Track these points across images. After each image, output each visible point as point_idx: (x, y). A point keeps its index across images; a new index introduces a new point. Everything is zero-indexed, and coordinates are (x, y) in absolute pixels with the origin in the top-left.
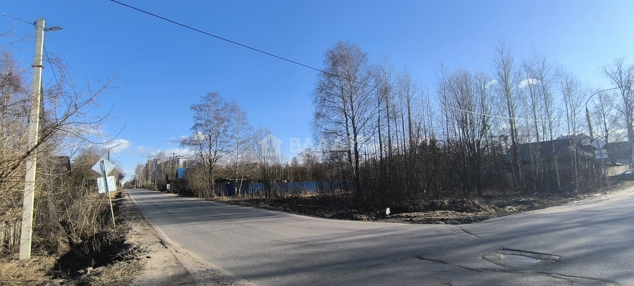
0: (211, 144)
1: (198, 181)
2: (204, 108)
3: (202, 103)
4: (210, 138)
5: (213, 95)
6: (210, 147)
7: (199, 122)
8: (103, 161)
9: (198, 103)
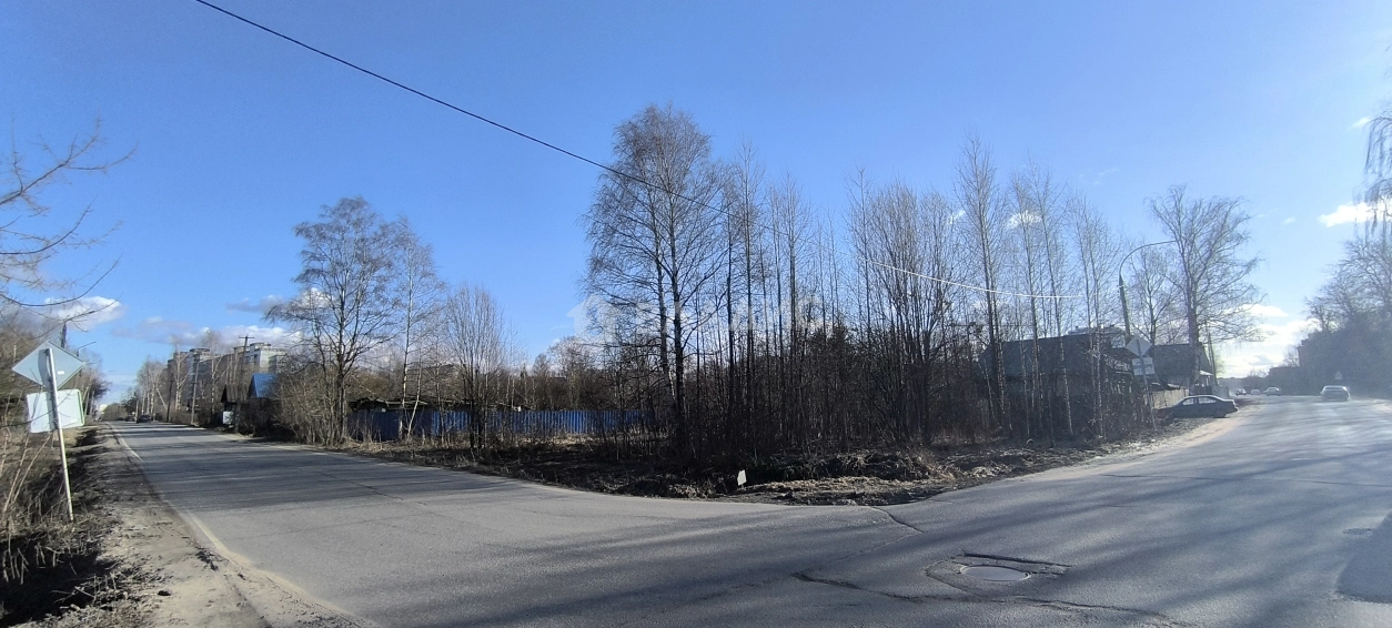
0: (343, 319)
1: (306, 405)
2: (329, 234)
3: (326, 221)
4: (343, 303)
5: (357, 204)
6: (341, 325)
7: (316, 265)
8: (47, 352)
9: (315, 220)
